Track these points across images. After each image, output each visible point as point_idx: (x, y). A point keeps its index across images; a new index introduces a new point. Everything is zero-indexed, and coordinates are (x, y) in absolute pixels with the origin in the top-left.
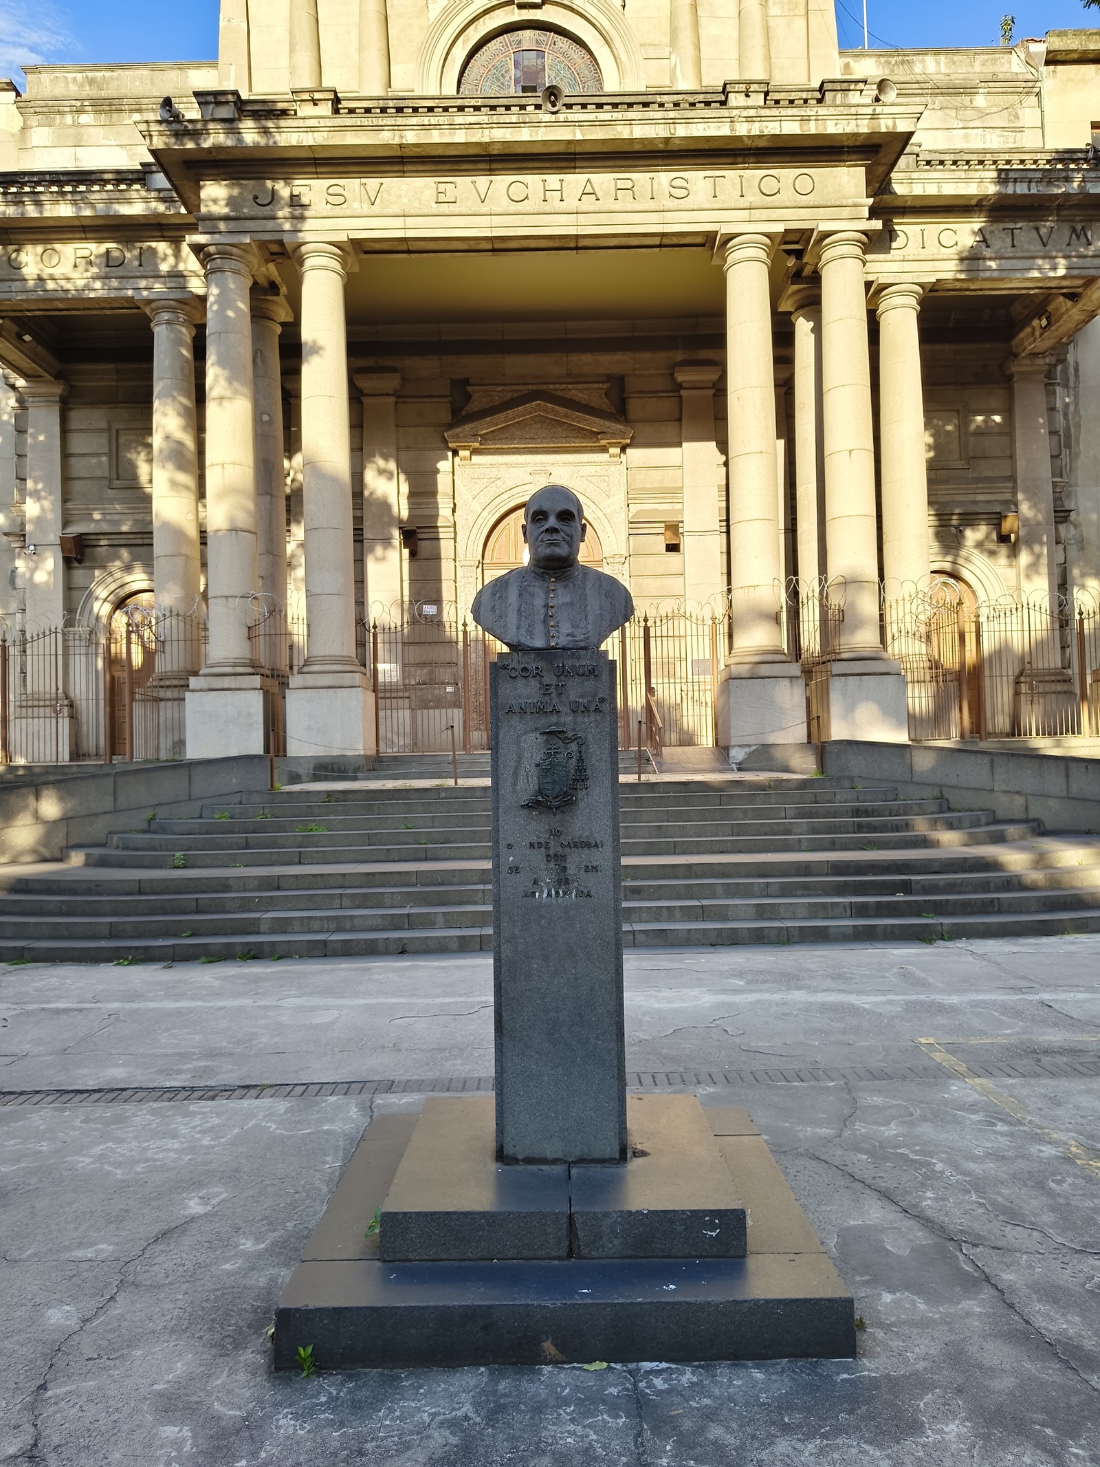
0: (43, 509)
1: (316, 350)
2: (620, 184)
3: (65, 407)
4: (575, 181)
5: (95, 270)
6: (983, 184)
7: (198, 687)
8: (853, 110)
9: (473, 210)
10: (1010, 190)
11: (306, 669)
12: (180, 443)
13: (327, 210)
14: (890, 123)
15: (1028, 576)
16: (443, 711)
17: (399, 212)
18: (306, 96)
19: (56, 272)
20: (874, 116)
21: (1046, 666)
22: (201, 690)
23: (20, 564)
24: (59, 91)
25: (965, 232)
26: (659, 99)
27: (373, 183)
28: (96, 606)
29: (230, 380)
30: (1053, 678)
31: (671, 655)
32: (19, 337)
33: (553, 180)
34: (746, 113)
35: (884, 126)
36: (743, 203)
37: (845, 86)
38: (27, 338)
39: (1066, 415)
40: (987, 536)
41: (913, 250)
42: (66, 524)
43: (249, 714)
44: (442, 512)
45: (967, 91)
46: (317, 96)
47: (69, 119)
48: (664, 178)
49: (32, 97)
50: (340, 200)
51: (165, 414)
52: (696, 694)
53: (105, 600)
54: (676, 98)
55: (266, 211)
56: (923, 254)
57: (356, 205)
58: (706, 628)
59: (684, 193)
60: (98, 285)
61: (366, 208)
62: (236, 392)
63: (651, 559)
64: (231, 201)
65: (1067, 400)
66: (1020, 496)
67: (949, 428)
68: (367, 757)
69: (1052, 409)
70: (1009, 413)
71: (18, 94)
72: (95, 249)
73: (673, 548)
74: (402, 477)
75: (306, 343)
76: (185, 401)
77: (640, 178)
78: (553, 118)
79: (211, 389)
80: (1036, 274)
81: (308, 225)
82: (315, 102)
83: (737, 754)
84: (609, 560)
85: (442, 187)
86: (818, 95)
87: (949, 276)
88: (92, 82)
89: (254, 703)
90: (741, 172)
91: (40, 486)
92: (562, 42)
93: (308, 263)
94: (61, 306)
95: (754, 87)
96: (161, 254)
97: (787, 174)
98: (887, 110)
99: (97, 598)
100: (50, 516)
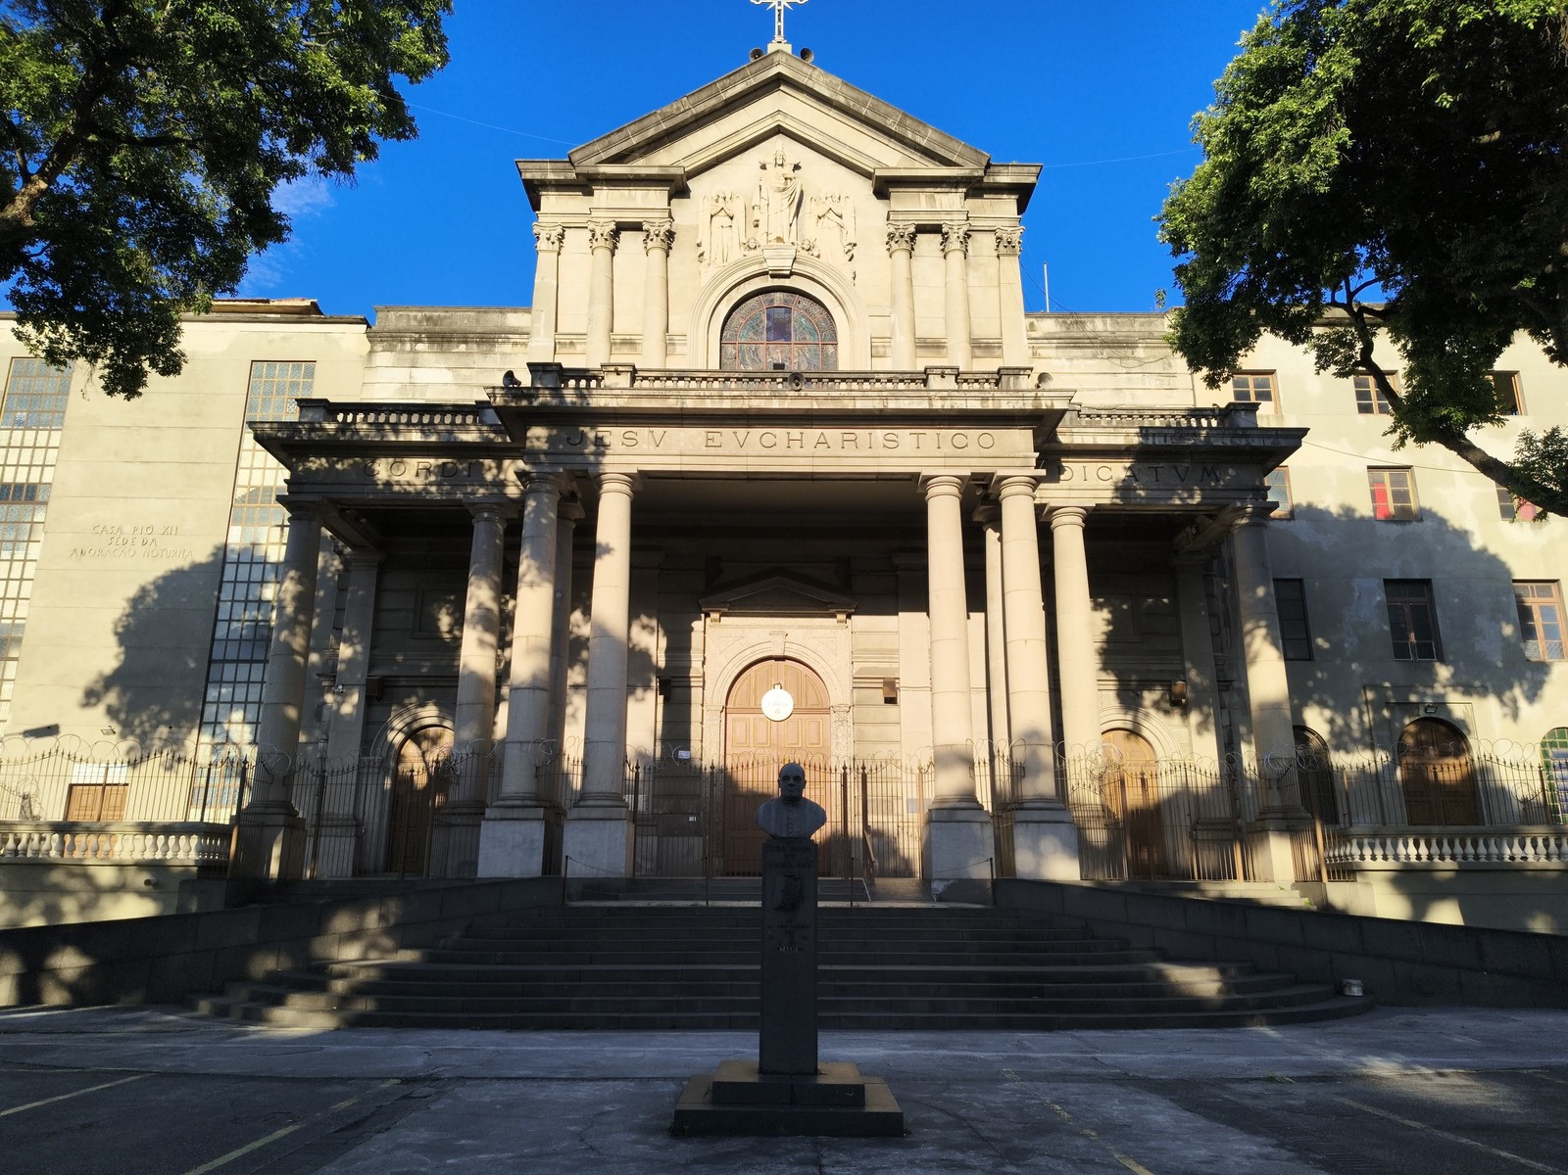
0: (355, 652)
1: (608, 550)
2: (846, 437)
3: (382, 569)
4: (812, 434)
5: (432, 478)
6: (1129, 437)
7: (493, 816)
8: (1020, 394)
9: (734, 453)
10: (1150, 442)
11: (581, 803)
12: (488, 610)
13: (623, 449)
14: (1049, 403)
15: (1199, 733)
16: (686, 839)
17: (677, 452)
18: (612, 369)
19: (403, 479)
20: (1036, 398)
21: (1218, 815)
22: (494, 820)
23: (329, 698)
24: (402, 325)
25: (1119, 470)
26: (876, 376)
27: (658, 431)
28: (391, 736)
29: (540, 569)
30: (1224, 827)
31: (885, 793)
32: (357, 519)
33: (795, 432)
34: (940, 394)
35: (1044, 405)
36: (939, 453)
37: (1016, 372)
38: (363, 520)
39: (1224, 601)
40: (1162, 698)
41: (1077, 481)
42: (371, 667)
43: (532, 841)
44: (693, 664)
45: (1130, 344)
46: (620, 369)
47: (408, 347)
48: (879, 434)
49: (380, 329)
50: (633, 442)
51: (479, 587)
52: (911, 830)
53: (400, 731)
54: (889, 376)
55: (576, 449)
56: (1085, 485)
57: (645, 446)
58: (914, 777)
59: (895, 444)
60: (433, 489)
61: (652, 449)
62: (544, 579)
63: (872, 710)
64: (550, 439)
65: (1225, 586)
66: (1188, 665)
67: (1125, 607)
68: (626, 879)
69: (1211, 596)
70: (1174, 596)
71: (369, 326)
72: (433, 462)
73: (891, 701)
74: (661, 633)
75: (600, 545)
76: (496, 578)
77: (862, 434)
78: (796, 394)
79: (524, 575)
80: (1178, 502)
81: (606, 460)
82: (618, 373)
83: (938, 887)
84: (836, 709)
85: (710, 436)
86: (997, 377)
87: (1108, 502)
88: (429, 319)
89: (536, 831)
90: (938, 431)
91: (354, 633)
92: (805, 302)
93: (606, 487)
94: (400, 503)
95: (947, 371)
96: (486, 467)
97: (973, 434)
98: (1045, 394)
99: (393, 729)
100: (360, 658)
